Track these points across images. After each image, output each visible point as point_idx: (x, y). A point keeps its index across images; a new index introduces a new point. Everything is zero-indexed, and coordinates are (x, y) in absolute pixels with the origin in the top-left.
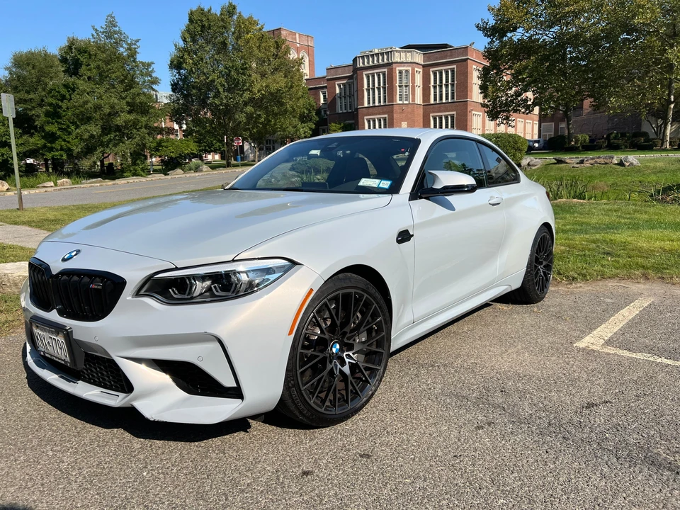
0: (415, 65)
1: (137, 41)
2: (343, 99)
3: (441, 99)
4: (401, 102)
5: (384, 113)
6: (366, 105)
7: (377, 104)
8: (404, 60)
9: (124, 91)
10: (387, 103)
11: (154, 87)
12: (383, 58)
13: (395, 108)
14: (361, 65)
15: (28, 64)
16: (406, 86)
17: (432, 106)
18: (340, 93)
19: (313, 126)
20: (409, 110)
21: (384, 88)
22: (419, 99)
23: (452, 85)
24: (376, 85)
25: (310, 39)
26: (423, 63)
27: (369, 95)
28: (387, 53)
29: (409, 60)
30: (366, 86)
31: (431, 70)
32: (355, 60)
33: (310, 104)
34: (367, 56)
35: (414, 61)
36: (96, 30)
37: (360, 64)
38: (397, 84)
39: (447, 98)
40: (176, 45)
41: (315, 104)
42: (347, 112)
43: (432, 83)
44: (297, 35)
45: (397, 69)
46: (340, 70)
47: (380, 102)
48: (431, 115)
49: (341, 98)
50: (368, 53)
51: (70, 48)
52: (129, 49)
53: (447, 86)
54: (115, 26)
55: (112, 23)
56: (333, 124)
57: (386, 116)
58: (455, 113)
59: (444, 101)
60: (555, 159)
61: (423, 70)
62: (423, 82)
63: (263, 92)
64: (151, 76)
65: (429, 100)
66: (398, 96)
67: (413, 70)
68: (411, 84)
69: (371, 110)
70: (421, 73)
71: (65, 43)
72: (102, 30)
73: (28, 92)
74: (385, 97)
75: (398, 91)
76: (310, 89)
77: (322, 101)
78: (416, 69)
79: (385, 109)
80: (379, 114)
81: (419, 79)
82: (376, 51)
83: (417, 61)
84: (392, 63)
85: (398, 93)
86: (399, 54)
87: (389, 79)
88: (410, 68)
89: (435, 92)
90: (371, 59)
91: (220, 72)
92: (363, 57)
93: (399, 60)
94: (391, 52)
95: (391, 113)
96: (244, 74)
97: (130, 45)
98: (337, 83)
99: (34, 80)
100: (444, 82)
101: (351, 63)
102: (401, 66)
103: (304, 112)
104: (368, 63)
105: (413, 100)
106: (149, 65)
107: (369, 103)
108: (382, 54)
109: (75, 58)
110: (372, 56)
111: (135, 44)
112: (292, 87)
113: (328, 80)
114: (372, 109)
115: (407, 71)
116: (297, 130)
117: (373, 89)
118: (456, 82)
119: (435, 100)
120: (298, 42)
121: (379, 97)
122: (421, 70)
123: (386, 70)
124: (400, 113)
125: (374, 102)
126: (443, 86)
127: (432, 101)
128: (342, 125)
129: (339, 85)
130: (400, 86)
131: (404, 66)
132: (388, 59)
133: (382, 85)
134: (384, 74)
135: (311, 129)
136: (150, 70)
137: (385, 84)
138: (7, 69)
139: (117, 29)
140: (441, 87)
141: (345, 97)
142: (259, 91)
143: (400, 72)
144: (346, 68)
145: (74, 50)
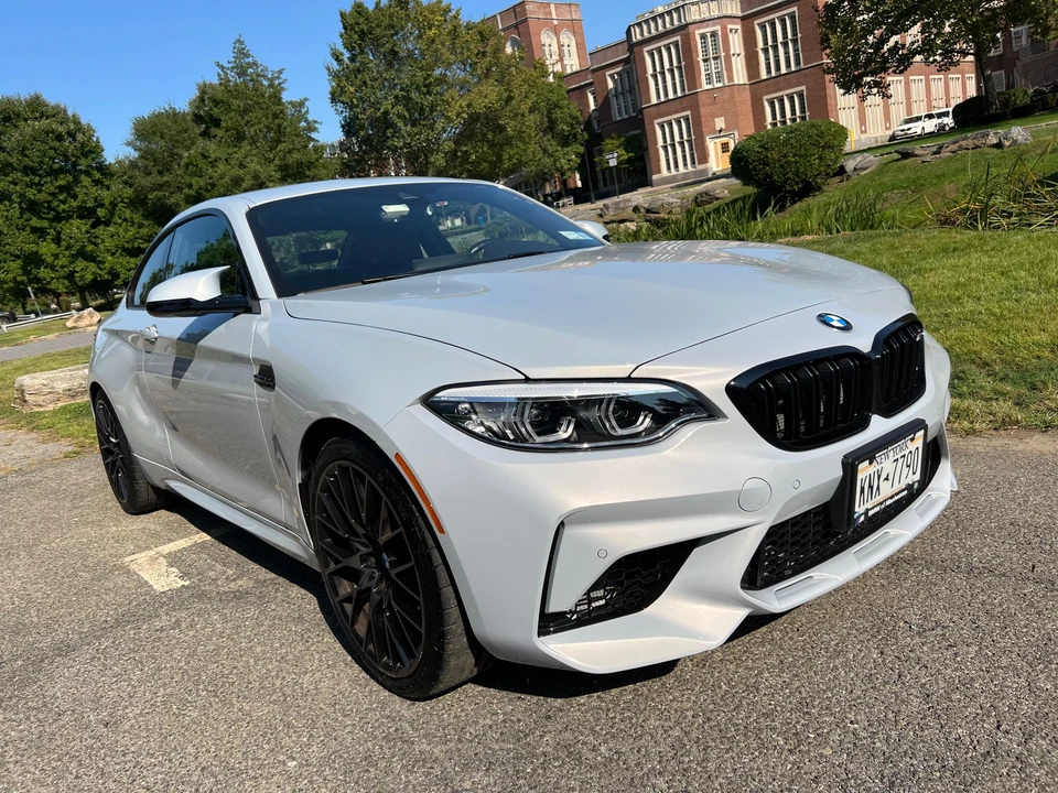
0: (726, 20)
1: (280, 72)
2: (621, 97)
3: (778, 68)
4: (710, 87)
5: (683, 110)
6: (654, 101)
7: (671, 96)
8: (707, 16)
9: (271, 150)
10: (687, 92)
11: (313, 135)
12: (672, 19)
13: (702, 97)
14: (639, 37)
15: (154, 133)
16: (715, 58)
17: (764, 83)
18: (615, 88)
19: (582, 149)
20: (726, 96)
21: (679, 68)
22: (740, 75)
23: (795, 41)
24: (667, 66)
25: (573, 8)
26: (740, 14)
27: (657, 84)
28: (677, 10)
29: (715, 14)
30: (650, 71)
31: (756, 22)
32: (628, 32)
33: (570, 115)
34: (647, 21)
35: (725, 13)
36: (222, 68)
37: (637, 36)
38: (700, 58)
39: (788, 65)
40: (328, 69)
41: (578, 114)
42: (630, 118)
43: (760, 44)
44: (552, 7)
45: (698, 32)
46: (610, 52)
47: (675, 92)
48: (765, 98)
49: (617, 96)
50: (647, 16)
51: (202, 99)
52: (271, 86)
53: (785, 44)
54: (248, 56)
55: (241, 52)
56: (607, 141)
57: (688, 113)
58: (803, 88)
59: (783, 70)
60: (897, 152)
61: (743, 26)
62: (745, 45)
63: (465, 115)
64: (306, 121)
65: (758, 74)
66: (703, 77)
67: (724, 29)
68: (723, 54)
69: (662, 107)
70: (740, 31)
71: (194, 93)
72: (230, 66)
73: (160, 173)
74: (682, 82)
75: (703, 69)
76: (569, 92)
77: (592, 107)
78: (729, 27)
79: (684, 102)
80: (677, 112)
81: (736, 43)
82: (660, 10)
83: (729, 13)
84: (687, 25)
85: (703, 73)
86: (696, 7)
87: (686, 51)
88: (718, 28)
89: (767, 59)
90: (652, 24)
91: (396, 97)
92: (639, 24)
93: (697, 18)
94: (683, 6)
95: (695, 108)
96: (429, 93)
97: (271, 80)
98: (608, 73)
99: (166, 154)
100: (780, 39)
101: (624, 37)
102: (703, 27)
103: (564, 130)
104: (649, 32)
105: (731, 78)
106: (301, 104)
107: (659, 97)
108: (670, 13)
109: (210, 113)
110: (654, 19)
111: (279, 78)
112: (510, 99)
113: (594, 71)
114: (666, 106)
115: (714, 34)
116: (555, 161)
117: (663, 73)
118: (799, 35)
119: (769, 71)
120: (554, 16)
121: (674, 85)
122: (739, 27)
123: (678, 38)
124: (710, 104)
125: (666, 94)
126: (780, 46)
127: (764, 75)
128: (623, 139)
129: (612, 76)
130: (705, 61)
131: (707, 26)
132: (680, 20)
133: (675, 64)
134: (677, 46)
135: (577, 154)
136: (303, 111)
137: (679, 62)
138: (128, 144)
139: (250, 60)
140: (775, 48)
141: (623, 94)
142: (458, 115)
143: (703, 37)
144: (619, 46)
145: (207, 102)
